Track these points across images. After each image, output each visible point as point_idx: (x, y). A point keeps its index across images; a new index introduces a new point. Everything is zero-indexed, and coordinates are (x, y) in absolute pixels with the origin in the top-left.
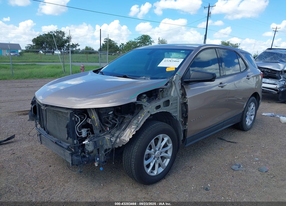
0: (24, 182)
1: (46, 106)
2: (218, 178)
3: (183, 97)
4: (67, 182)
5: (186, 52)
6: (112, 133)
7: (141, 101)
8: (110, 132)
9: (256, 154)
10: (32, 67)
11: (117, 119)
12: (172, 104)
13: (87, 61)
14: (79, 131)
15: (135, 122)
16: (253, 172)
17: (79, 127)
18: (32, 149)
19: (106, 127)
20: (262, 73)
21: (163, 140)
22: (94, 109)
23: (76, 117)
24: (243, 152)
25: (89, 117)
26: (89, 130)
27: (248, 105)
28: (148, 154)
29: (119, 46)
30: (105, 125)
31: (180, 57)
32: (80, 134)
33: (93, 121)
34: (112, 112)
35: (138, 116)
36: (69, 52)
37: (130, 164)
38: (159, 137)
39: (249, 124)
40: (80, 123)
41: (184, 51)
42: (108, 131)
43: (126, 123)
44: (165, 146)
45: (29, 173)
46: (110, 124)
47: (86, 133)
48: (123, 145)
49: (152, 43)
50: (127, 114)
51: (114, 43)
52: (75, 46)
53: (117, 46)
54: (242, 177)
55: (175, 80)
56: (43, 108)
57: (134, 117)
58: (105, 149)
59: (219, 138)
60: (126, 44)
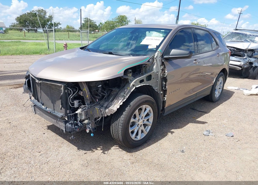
0: (23, 148)
1: (40, 79)
2: (192, 142)
3: (164, 72)
4: (61, 147)
5: (166, 31)
6: (101, 104)
7: (127, 75)
8: (99, 103)
9: (223, 122)
10: (17, 44)
11: (105, 92)
12: (153, 78)
13: (68, 39)
14: (72, 102)
15: (122, 94)
16: (221, 137)
17: (71, 98)
18: (26, 119)
19: (95, 98)
20: (230, 51)
21: (145, 109)
22: (85, 83)
23: (68, 89)
24: (213, 120)
25: (80, 90)
26: (80, 101)
27: (217, 80)
28: (133, 122)
29: (98, 25)
30: (94, 97)
31: (160, 36)
32: (73, 104)
33: (84, 93)
34: (100, 86)
35: (125, 89)
36: (53, 30)
37: (117, 130)
38: (142, 107)
39: (217, 96)
40: (73, 95)
41: (164, 31)
42: (98, 102)
43: (113, 95)
44: (148, 115)
45: (26, 140)
46: (100, 96)
47: (78, 104)
48: (111, 114)
49: (129, 23)
50: (114, 87)
51: (93, 22)
52: (56, 25)
53: (96, 25)
54: (212, 141)
55: (157, 57)
56: (37, 81)
57: (121, 90)
58: (95, 117)
59: (191, 108)
60: (104, 23)
